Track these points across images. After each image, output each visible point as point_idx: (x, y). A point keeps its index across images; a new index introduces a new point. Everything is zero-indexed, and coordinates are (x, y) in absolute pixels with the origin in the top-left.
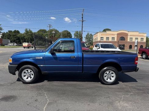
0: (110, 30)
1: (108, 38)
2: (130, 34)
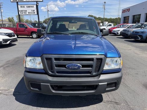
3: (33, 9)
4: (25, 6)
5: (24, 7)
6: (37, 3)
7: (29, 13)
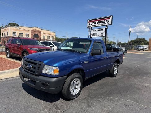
0: (17, 26)
1: (21, 34)
2: (42, 31)
3: (102, 32)
4: (97, 30)
5: (95, 31)
6: (106, 27)
7: (98, 35)
